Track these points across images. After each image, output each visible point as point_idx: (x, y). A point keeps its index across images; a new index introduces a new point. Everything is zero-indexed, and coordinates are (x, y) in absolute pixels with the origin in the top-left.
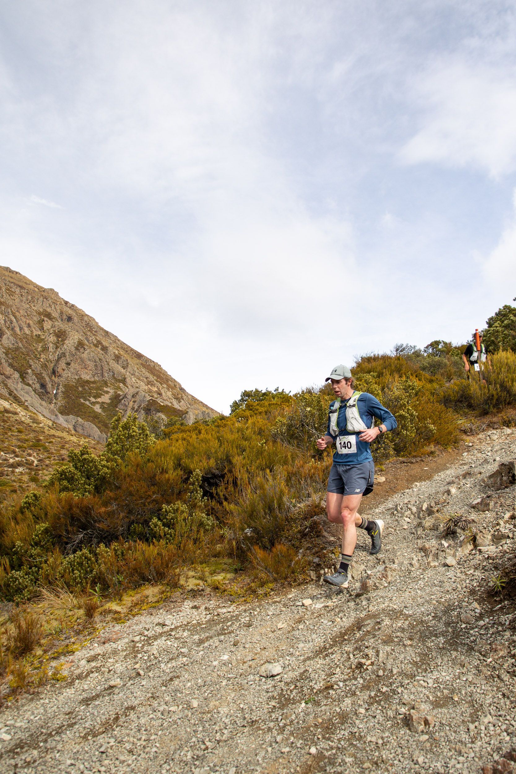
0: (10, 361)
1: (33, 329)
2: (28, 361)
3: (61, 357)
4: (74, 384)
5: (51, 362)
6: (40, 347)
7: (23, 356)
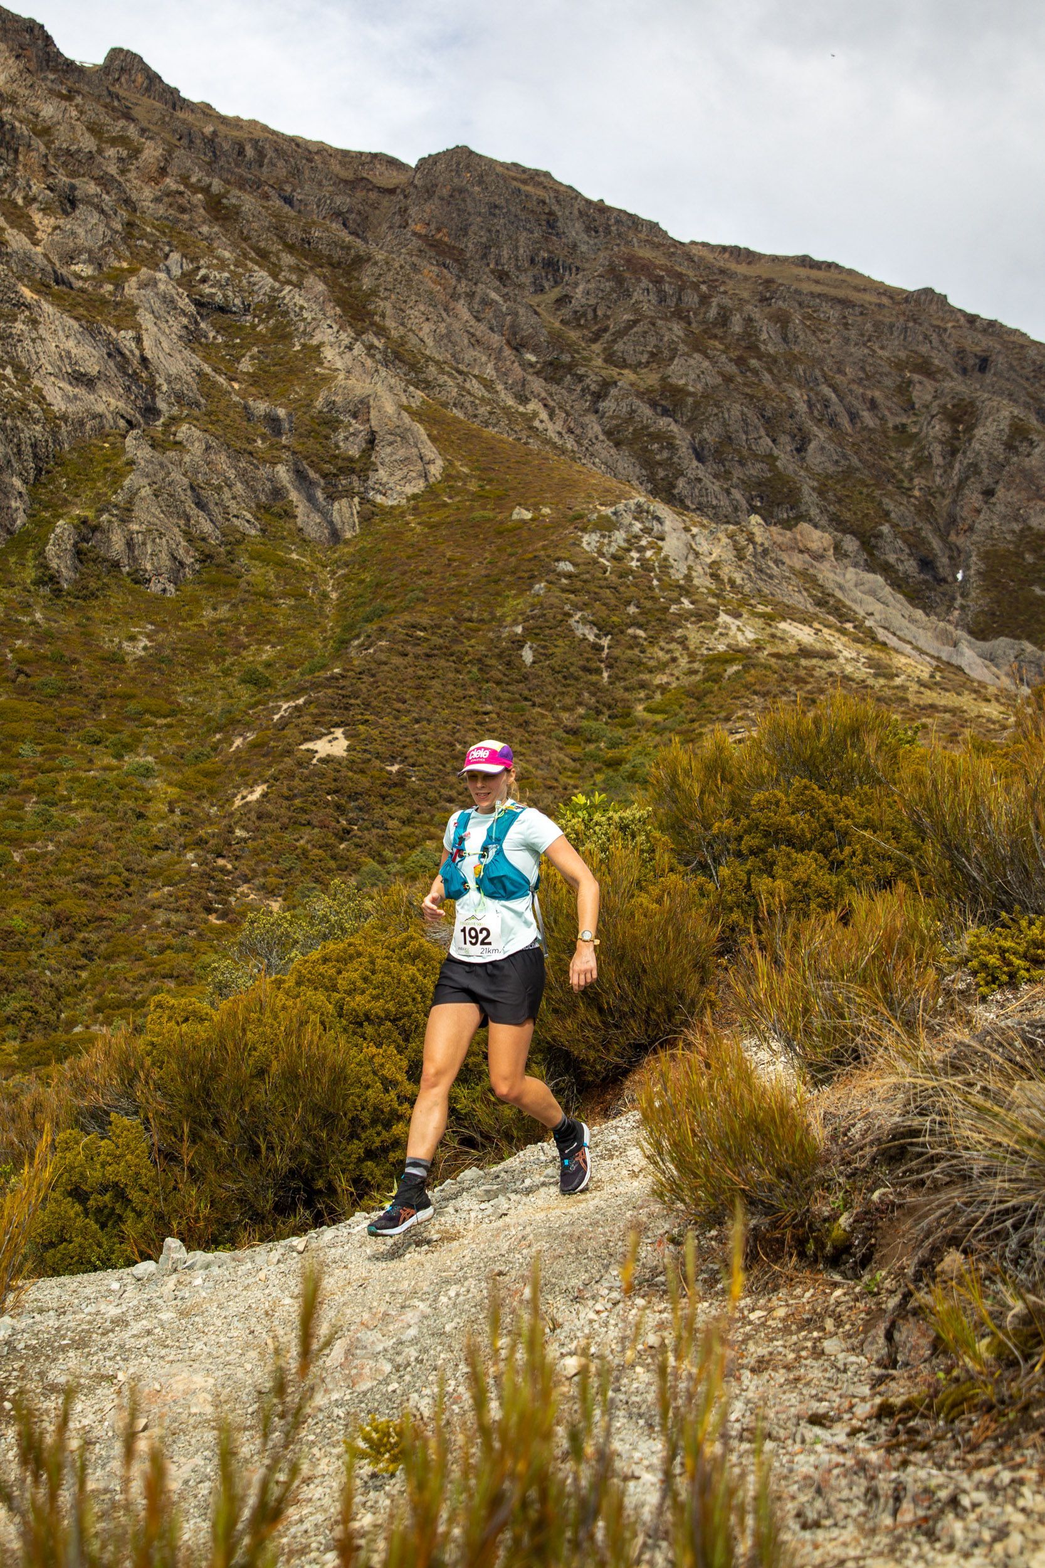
0: (831, 508)
1: (886, 413)
2: (880, 503)
5: (943, 495)
6: (908, 458)
7: (865, 490)
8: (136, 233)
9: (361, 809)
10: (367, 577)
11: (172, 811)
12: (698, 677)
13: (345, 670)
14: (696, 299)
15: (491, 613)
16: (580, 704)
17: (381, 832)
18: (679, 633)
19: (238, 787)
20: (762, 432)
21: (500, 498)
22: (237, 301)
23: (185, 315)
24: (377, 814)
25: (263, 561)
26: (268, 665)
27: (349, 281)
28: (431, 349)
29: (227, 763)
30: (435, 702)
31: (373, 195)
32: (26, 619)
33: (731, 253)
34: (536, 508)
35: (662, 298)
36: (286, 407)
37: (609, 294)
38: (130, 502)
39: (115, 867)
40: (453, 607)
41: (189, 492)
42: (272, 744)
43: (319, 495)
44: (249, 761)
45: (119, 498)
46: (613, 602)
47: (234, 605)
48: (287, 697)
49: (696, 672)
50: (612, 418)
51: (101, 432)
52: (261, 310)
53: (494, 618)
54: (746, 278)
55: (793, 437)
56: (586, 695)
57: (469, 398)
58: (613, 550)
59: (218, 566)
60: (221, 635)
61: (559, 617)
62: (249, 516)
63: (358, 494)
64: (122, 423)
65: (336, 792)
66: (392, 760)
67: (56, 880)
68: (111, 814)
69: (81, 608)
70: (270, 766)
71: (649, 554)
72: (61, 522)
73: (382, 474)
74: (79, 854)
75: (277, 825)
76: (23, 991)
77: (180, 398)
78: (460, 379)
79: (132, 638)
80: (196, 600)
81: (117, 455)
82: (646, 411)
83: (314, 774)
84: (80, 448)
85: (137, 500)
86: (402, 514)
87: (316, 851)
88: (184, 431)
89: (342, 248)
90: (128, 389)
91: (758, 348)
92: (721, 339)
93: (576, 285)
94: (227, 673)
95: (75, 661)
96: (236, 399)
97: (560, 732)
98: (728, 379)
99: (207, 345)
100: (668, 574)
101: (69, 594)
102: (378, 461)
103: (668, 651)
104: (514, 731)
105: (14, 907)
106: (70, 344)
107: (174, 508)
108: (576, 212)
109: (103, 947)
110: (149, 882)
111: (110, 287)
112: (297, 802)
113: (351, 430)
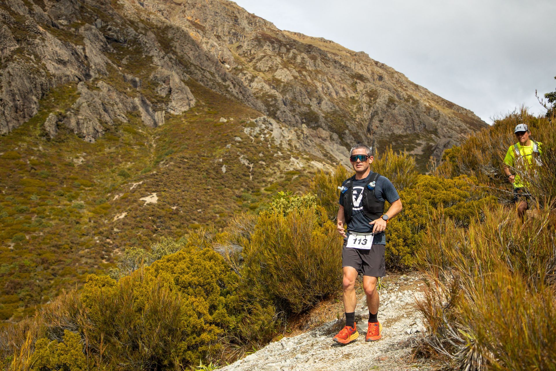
0: (329, 124)
1: (348, 92)
2: (345, 123)
3: (374, 116)
4: (388, 139)
5: (366, 121)
6: (355, 108)
7: (340, 118)
8: (84, 11)
9: (162, 222)
10: (167, 139)
11: (90, 221)
12: (283, 179)
13: (157, 172)
14: (285, 50)
15: (212, 154)
16: (242, 187)
17: (169, 230)
18: (277, 164)
19: (116, 213)
20: (307, 97)
21: (215, 114)
22: (122, 38)
23: (102, 42)
24: (168, 224)
25: (128, 132)
26: (129, 169)
27: (163, 34)
28: (193, 60)
29: (112, 204)
30: (190, 185)
31: (173, 5)
32: (36, 149)
33: (298, 35)
34: (228, 118)
35: (274, 49)
36: (139, 77)
37: (256, 46)
38: (79, 108)
39: (67, 242)
40: (198, 151)
41: (101, 106)
42: (129, 198)
43: (150, 109)
44: (120, 204)
45: (75, 106)
46: (254, 152)
47: (117, 147)
48: (136, 181)
49: (282, 177)
50: (255, 89)
51: (68, 82)
52: (131, 42)
53: (212, 156)
54: (302, 44)
55: (317, 99)
56: (244, 184)
57: (205, 79)
58: (255, 134)
59: (111, 133)
60: (111, 158)
61: (236, 156)
62: (124, 116)
63: (164, 110)
64: (76, 79)
65: (152, 216)
66: (174, 205)
67: (43, 246)
68: (66, 222)
69: (58, 146)
70: (128, 206)
71: (267, 136)
72: (51, 114)
73: (174, 103)
74: (53, 237)
75: (130, 227)
76: (27, 288)
77: (99, 71)
78: (203, 72)
79: (77, 158)
80: (102, 145)
81: (74, 91)
82: (267, 87)
83: (144, 209)
84: (60, 87)
85: (81, 107)
86: (180, 118)
87: (144, 237)
88: (100, 83)
89: (161, 23)
90: (79, 67)
91: (305, 68)
92: (293, 64)
93: (244, 42)
94: (113, 172)
95: (54, 165)
96: (120, 73)
97: (235, 197)
98: (295, 78)
99: (110, 53)
100: (274, 143)
101: (53, 140)
102: (172, 99)
103: (273, 170)
104: (218, 196)
105: (25, 256)
106: (57, 49)
107: (95, 111)
108: (245, 17)
109: (60, 271)
110: (80, 247)
111: (74, 29)
112: (138, 219)
113: (163, 87)
